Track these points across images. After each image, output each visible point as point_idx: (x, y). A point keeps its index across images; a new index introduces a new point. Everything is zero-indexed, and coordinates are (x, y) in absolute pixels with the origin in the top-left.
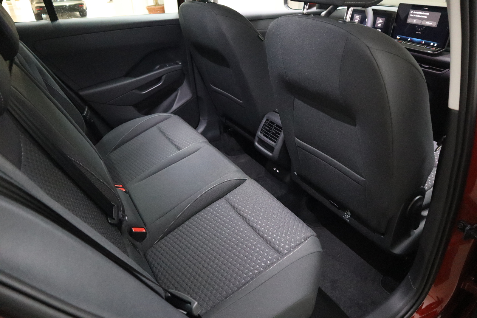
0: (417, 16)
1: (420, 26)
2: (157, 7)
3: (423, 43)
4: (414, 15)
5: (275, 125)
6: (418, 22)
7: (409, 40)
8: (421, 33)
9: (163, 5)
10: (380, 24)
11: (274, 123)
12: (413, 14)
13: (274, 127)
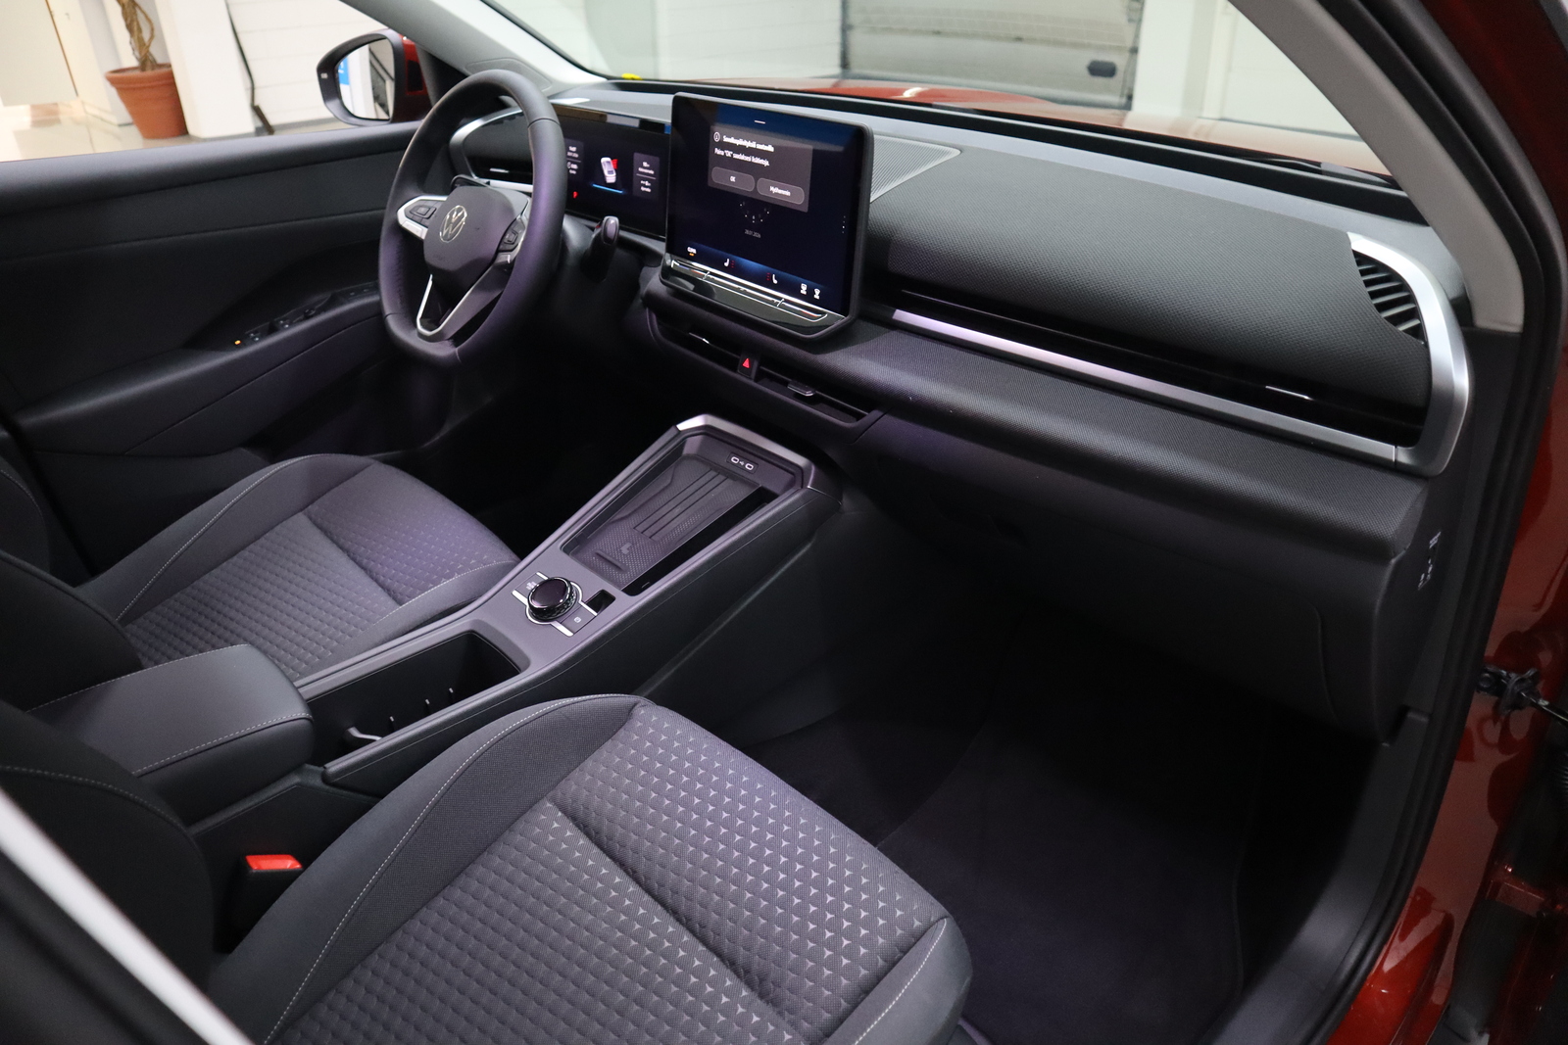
0: (736, 157)
1: (755, 204)
2: (149, 73)
3: (775, 281)
4: (728, 154)
7: (726, 265)
8: (759, 236)
9: (169, 66)
10: (647, 183)
12: (721, 145)
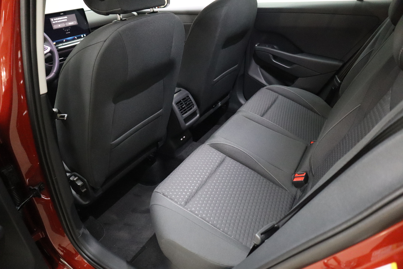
0: (59, 21)
1: (66, 28)
3: (76, 38)
4: (56, 22)
5: (182, 101)
6: (63, 25)
7: (64, 41)
8: (70, 32)
11: (180, 101)
12: (54, 21)
13: (183, 103)
